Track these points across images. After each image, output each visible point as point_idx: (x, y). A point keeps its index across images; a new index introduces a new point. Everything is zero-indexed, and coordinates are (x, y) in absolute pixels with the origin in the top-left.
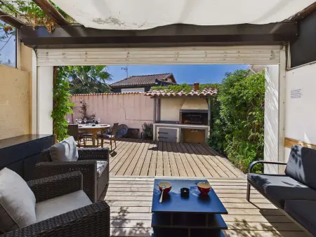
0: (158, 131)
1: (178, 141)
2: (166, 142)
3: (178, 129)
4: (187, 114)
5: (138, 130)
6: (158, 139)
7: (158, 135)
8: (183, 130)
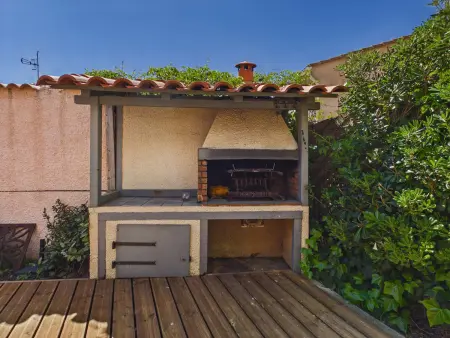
0: (111, 236)
1: (195, 269)
2: (150, 280)
3: (196, 225)
4: (227, 164)
5: (32, 228)
6: (111, 273)
7: (111, 255)
8: (215, 227)
